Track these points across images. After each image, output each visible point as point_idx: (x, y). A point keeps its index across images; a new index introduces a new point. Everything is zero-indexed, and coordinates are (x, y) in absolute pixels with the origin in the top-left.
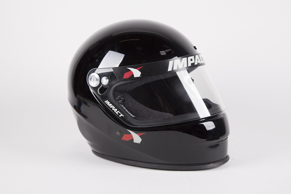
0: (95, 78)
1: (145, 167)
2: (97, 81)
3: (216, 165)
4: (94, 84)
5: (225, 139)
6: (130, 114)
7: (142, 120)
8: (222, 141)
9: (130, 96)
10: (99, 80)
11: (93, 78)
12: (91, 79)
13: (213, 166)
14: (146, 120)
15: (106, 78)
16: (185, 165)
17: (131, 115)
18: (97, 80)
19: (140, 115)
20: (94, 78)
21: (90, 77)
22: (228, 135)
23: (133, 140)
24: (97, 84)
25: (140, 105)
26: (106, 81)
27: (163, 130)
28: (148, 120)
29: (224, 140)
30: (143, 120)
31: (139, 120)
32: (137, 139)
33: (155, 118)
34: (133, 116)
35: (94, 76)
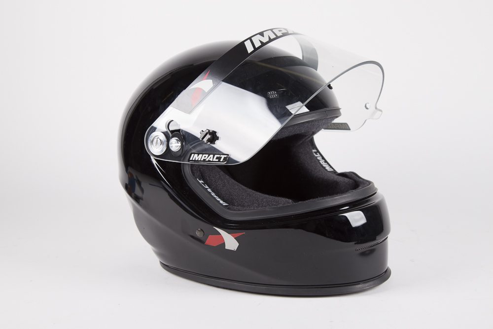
0: (159, 140)
1: (245, 290)
2: (162, 145)
3: (368, 286)
4: (157, 150)
5: (383, 241)
6: (219, 199)
7: (239, 210)
8: (378, 244)
9: (220, 170)
10: (166, 143)
11: (155, 140)
12: (152, 142)
13: (363, 288)
14: (246, 210)
15: (177, 140)
16: (314, 287)
17: (221, 202)
18: (162, 143)
19: (237, 202)
20: (157, 141)
21: (151, 138)
22: (388, 233)
23: (224, 244)
24: (162, 151)
25: (237, 185)
26: (177, 145)
27: (274, 228)
28: (249, 210)
29: (380, 243)
30: (241, 211)
31: (235, 210)
32: (231, 242)
33: (262, 207)
34: (225, 204)
35: (157, 137)
